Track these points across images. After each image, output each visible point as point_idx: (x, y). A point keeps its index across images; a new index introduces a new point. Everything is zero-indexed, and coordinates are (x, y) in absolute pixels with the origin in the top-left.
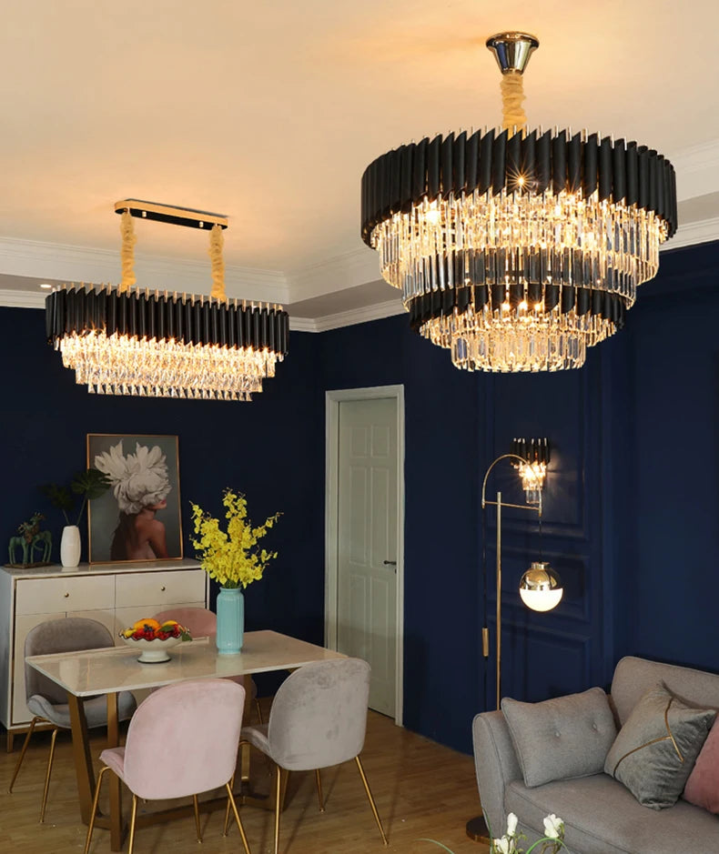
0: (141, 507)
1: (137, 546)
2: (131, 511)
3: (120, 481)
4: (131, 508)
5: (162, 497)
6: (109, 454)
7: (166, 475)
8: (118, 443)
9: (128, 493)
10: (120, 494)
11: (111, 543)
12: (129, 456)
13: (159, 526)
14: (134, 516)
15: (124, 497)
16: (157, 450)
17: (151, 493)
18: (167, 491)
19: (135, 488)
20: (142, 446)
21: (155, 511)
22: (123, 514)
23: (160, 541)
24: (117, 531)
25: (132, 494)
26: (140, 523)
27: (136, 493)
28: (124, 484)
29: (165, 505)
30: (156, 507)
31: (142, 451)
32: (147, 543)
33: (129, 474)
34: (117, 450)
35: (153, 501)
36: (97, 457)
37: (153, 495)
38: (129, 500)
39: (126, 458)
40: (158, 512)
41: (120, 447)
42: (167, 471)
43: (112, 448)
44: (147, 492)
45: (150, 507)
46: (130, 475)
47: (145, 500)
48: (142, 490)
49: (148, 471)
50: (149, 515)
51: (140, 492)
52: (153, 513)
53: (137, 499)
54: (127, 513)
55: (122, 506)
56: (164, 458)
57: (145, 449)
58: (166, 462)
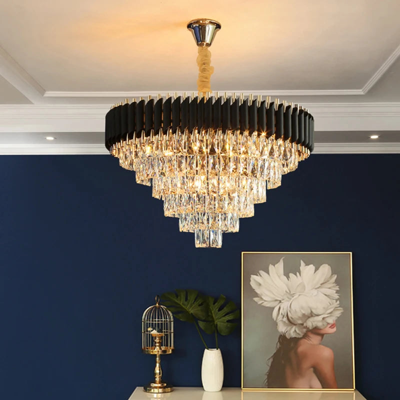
0: (305, 330)
1: (298, 372)
2: (293, 335)
3: (280, 302)
4: (292, 332)
5: (331, 321)
6: (268, 272)
7: (336, 296)
8: (278, 262)
9: (290, 315)
10: (280, 316)
11: (266, 369)
12: (291, 275)
13: (326, 353)
14: (296, 340)
15: (285, 319)
16: (325, 269)
17: (318, 315)
18: (338, 314)
19: (298, 310)
20: (307, 264)
21: (322, 335)
22: (283, 338)
23: (327, 369)
24: (275, 356)
25: (295, 315)
26: (303, 347)
27: (300, 315)
28: (285, 306)
29: (335, 329)
30: (322, 332)
31: (307, 270)
32: (312, 369)
33: (290, 294)
34: (276, 270)
35: (320, 324)
36: (253, 277)
37: (320, 318)
38: (291, 322)
39: (288, 277)
40: (325, 335)
41: (280, 266)
42: (337, 292)
43: (271, 267)
44: (312, 315)
45: (316, 331)
46: (293, 295)
47: (310, 323)
48: (307, 312)
49: (315, 292)
50: (315, 340)
51: (304, 315)
52: (319, 338)
53: (300, 322)
54: (288, 337)
55: (282, 328)
56: (335, 277)
57: (312, 267)
58: (336, 282)
